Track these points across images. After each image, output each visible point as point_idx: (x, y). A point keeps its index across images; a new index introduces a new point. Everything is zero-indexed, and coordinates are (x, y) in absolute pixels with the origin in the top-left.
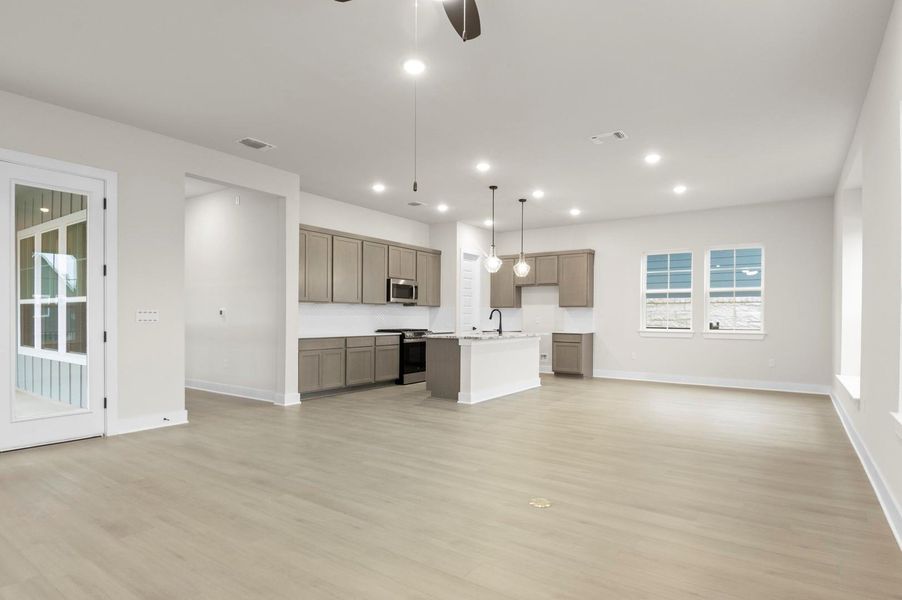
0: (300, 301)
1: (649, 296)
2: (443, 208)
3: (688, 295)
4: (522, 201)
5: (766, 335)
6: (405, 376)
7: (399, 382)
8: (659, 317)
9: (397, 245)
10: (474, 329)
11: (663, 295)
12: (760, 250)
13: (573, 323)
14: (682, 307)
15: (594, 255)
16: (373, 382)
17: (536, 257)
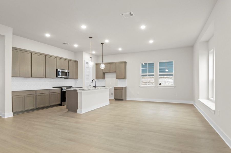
0: (12, 77)
1: (142, 76)
2: (76, 46)
3: (153, 75)
4: (102, 44)
5: (175, 87)
6: (63, 102)
7: (61, 105)
8: (145, 82)
9: (61, 58)
10: (90, 86)
11: (146, 75)
12: (173, 62)
13: (121, 84)
14: (151, 79)
15: (126, 63)
16: (49, 106)
17: (109, 63)
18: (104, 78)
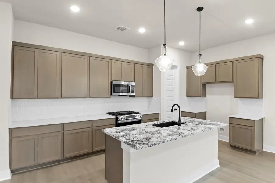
15: (262, 59)
16: (91, 152)
17: (216, 64)
18: (204, 95)
